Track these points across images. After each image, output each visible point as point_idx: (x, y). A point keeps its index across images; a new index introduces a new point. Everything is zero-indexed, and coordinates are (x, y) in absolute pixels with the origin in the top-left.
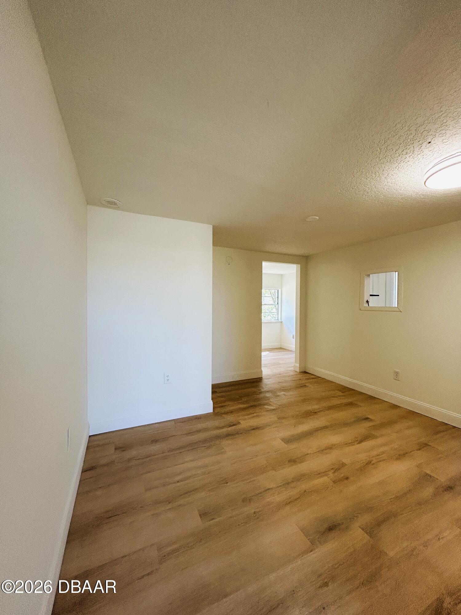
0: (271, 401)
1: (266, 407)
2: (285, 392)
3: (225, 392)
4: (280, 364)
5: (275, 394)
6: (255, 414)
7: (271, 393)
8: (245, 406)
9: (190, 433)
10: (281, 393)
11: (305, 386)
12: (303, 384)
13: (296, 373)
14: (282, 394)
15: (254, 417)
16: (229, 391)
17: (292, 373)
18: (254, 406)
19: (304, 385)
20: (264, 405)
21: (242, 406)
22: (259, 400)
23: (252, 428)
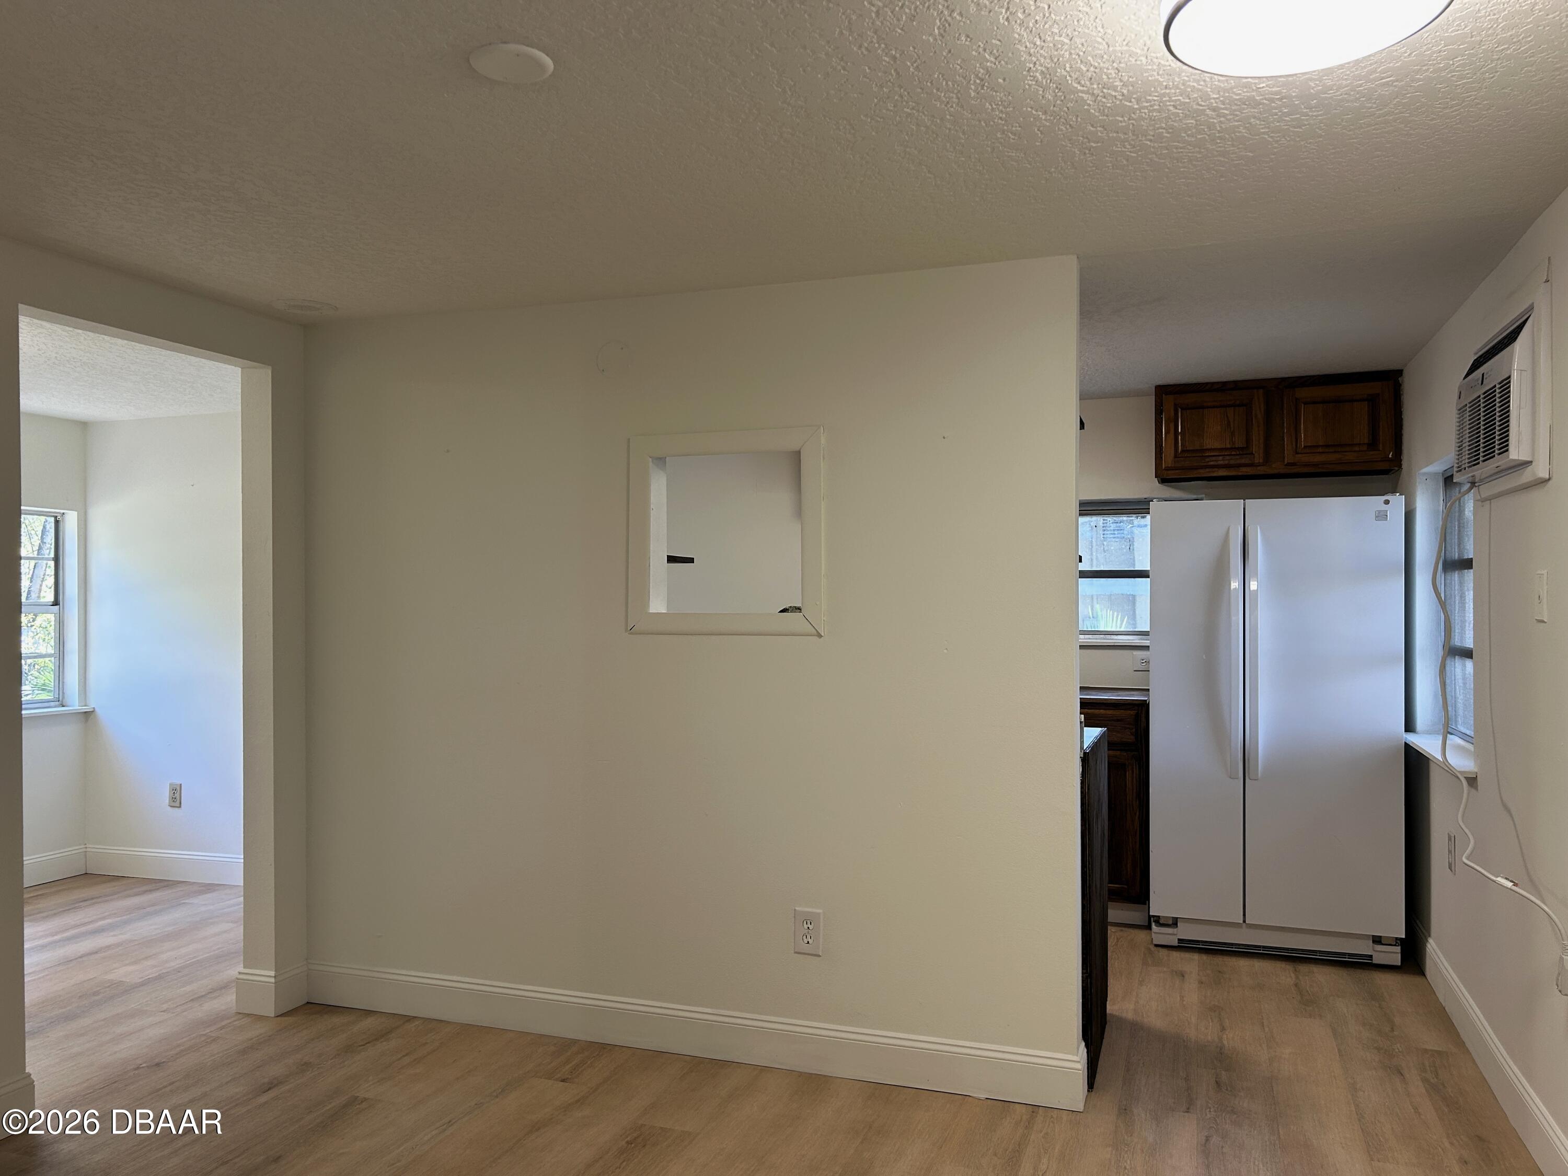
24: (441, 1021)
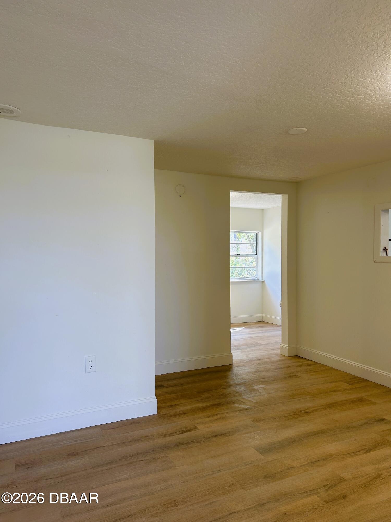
0: (244, 397)
1: (236, 405)
2: (264, 384)
3: (176, 385)
4: (259, 345)
5: (251, 388)
6: (219, 416)
7: (245, 386)
8: (205, 404)
9: (125, 443)
10: (259, 386)
11: (296, 375)
12: (293, 373)
13: (283, 358)
14: (260, 388)
15: (218, 419)
16: (182, 385)
17: (277, 358)
18: (218, 405)
19: (293, 375)
20: (233, 402)
21: (201, 405)
22: (226, 396)
23: (214, 434)
24: (326, 366)
